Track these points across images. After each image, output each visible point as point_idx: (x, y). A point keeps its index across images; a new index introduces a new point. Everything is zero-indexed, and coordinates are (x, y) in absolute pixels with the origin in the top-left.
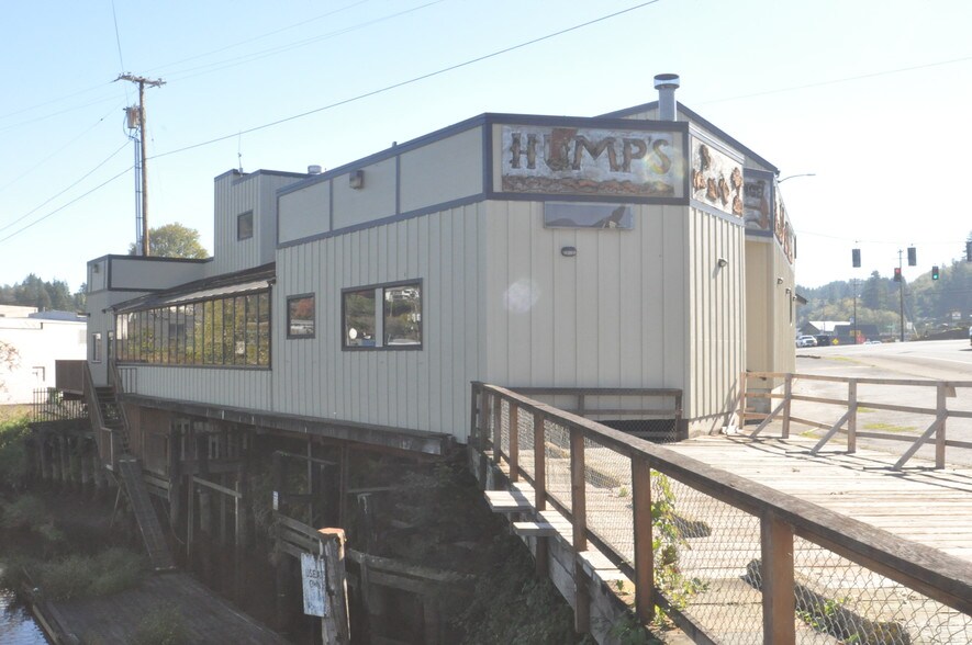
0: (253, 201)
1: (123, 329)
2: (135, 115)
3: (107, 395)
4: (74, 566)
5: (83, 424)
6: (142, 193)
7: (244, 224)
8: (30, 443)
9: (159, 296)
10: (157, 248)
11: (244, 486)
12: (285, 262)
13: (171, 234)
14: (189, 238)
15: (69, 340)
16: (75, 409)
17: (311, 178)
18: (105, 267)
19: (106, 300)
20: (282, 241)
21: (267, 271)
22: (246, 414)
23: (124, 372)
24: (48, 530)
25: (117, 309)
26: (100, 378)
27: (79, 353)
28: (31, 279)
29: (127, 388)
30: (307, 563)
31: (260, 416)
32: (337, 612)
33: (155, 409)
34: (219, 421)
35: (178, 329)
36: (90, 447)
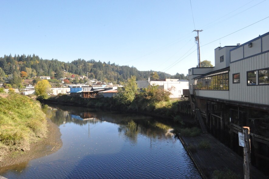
0: (224, 53)
1: (196, 82)
2: (197, 38)
3: (193, 96)
4: (187, 130)
5: (188, 102)
6: (199, 54)
7: (222, 59)
8: (178, 105)
9: (203, 76)
10: (202, 66)
11: (223, 116)
12: (232, 66)
13: (205, 62)
14: (209, 63)
15: (185, 85)
16: (187, 99)
17: (238, 46)
18: (192, 70)
19: (192, 77)
20: (231, 62)
21: (228, 68)
22: (223, 100)
23: (196, 92)
24: (182, 122)
25: (194, 79)
26: (191, 93)
27: (187, 88)
28: (177, 73)
29: (197, 95)
30: (240, 134)
31: (227, 101)
32: (247, 146)
33: (203, 99)
34: (217, 102)
35: (207, 82)
36: (190, 107)
